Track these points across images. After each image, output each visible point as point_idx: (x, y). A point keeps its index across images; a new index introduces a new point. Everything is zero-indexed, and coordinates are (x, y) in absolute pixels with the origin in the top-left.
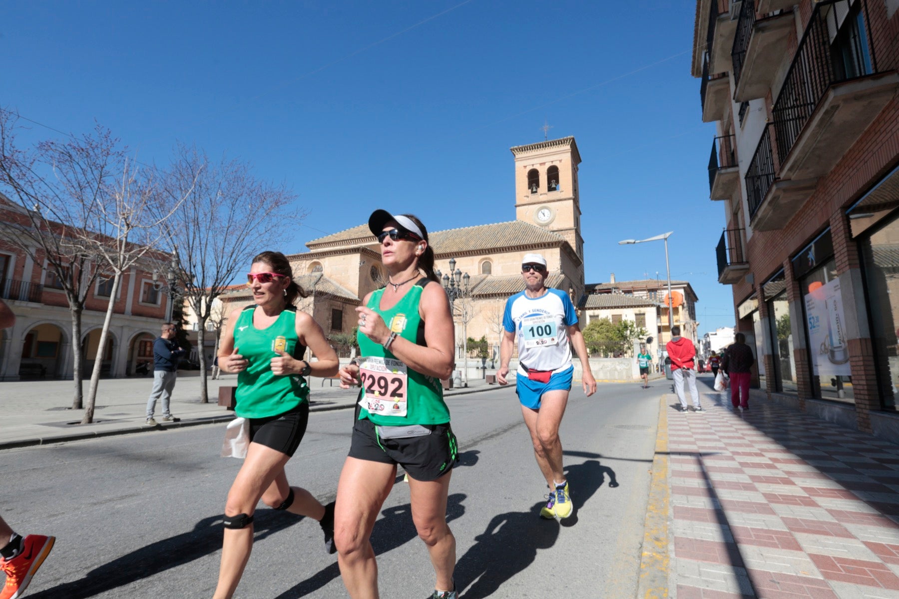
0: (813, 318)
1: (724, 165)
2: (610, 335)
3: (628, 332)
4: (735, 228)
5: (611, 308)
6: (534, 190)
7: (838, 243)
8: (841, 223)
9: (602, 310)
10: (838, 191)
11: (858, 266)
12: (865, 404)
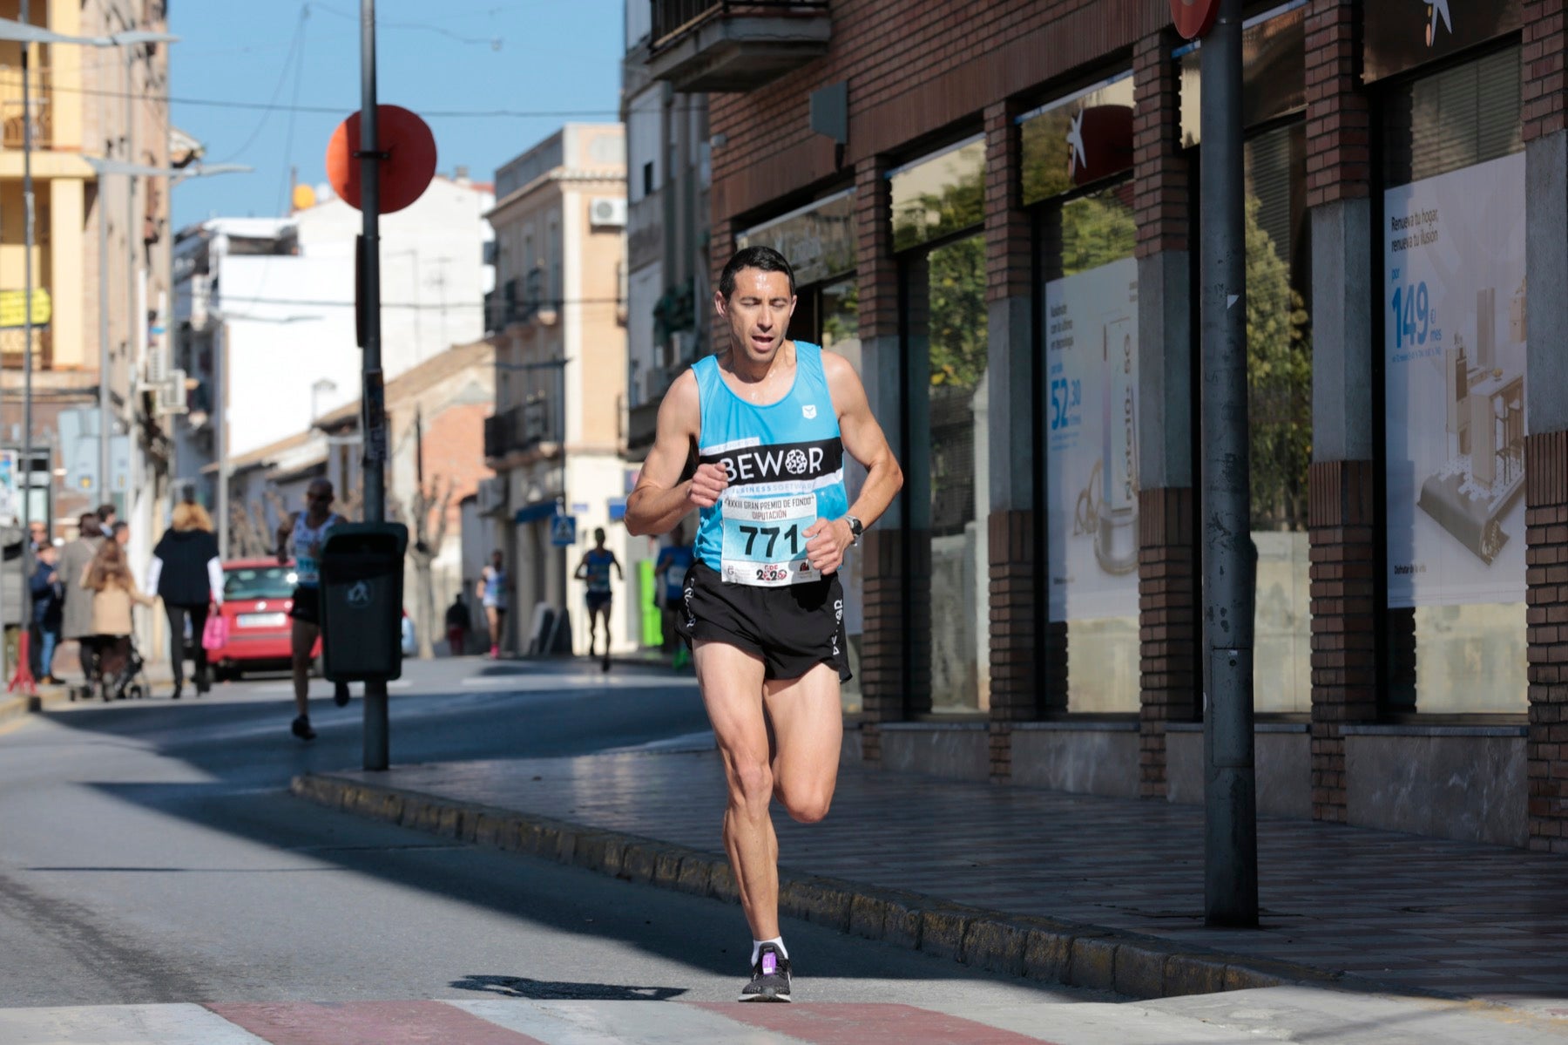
0: (1064, 383)
12: (1160, 705)
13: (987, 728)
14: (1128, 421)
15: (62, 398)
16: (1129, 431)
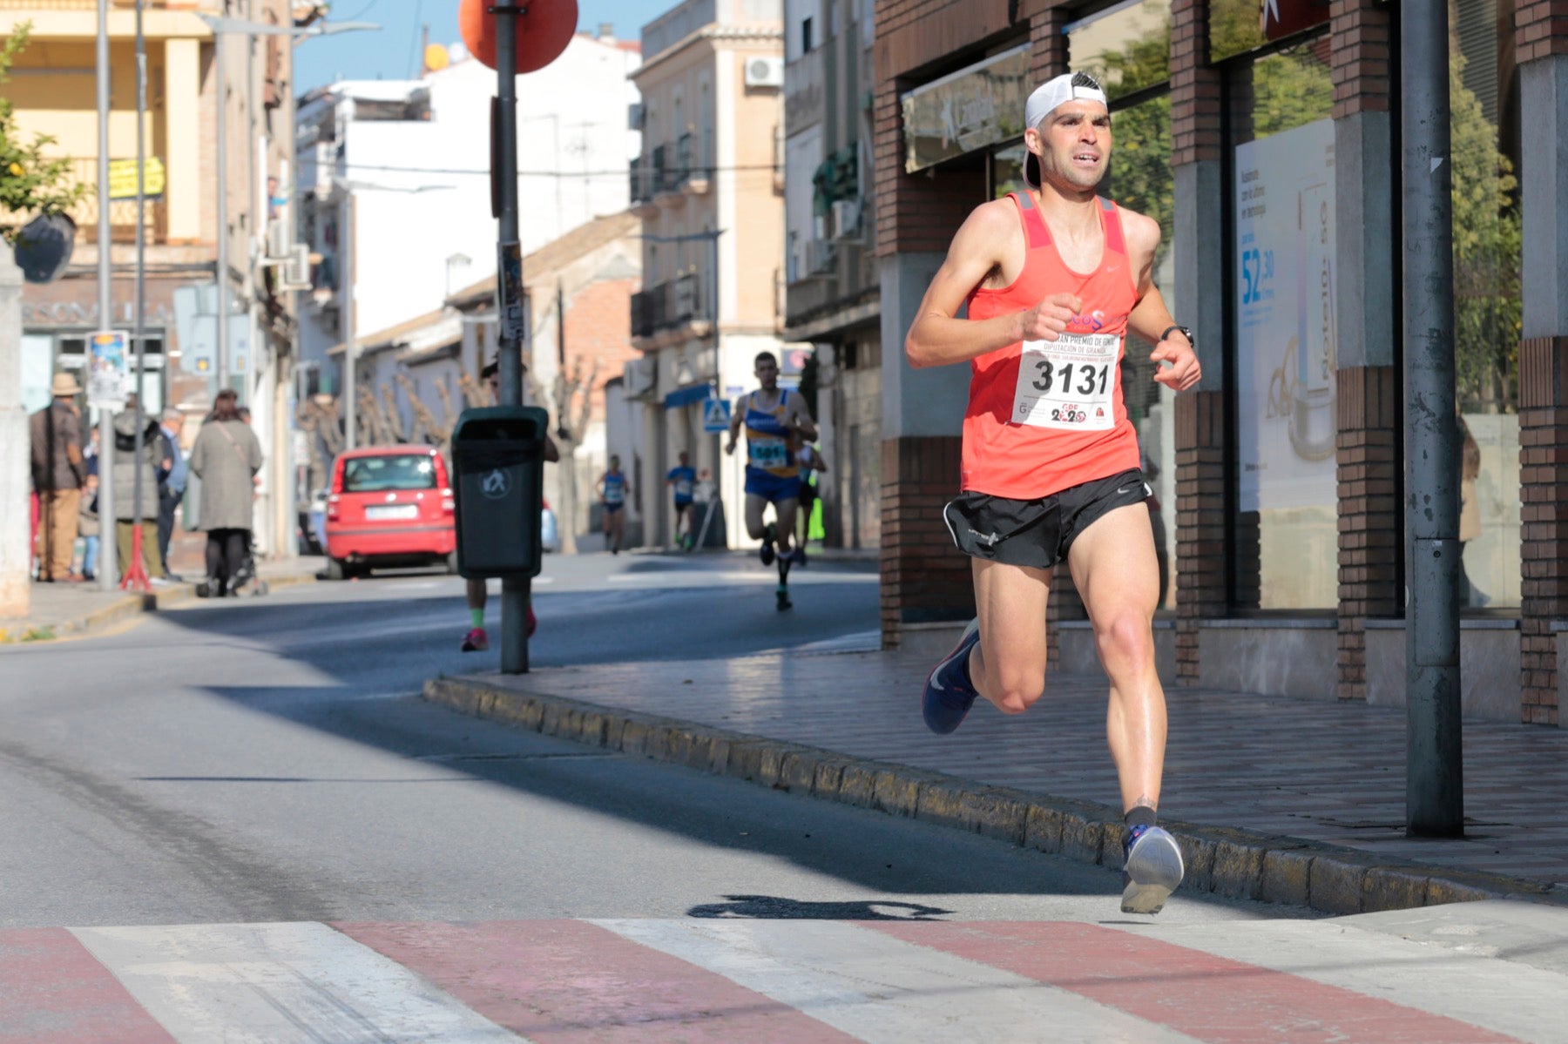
0: (1256, 254)
11: (1386, 102)
12: (1359, 600)
13: (1173, 627)
14: (1325, 294)
15: (178, 274)
16: (1325, 305)
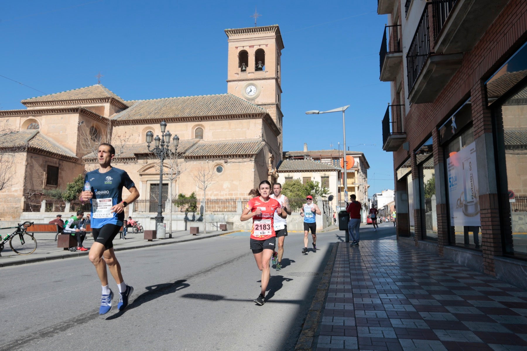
0: (452, 178)
1: (392, 51)
2: (301, 194)
3: (314, 191)
4: (397, 105)
5: (303, 171)
6: (244, 69)
7: (477, 111)
8: (480, 93)
9: (296, 173)
10: (479, 65)
11: (491, 130)
12: (491, 251)
14: (471, 181)
